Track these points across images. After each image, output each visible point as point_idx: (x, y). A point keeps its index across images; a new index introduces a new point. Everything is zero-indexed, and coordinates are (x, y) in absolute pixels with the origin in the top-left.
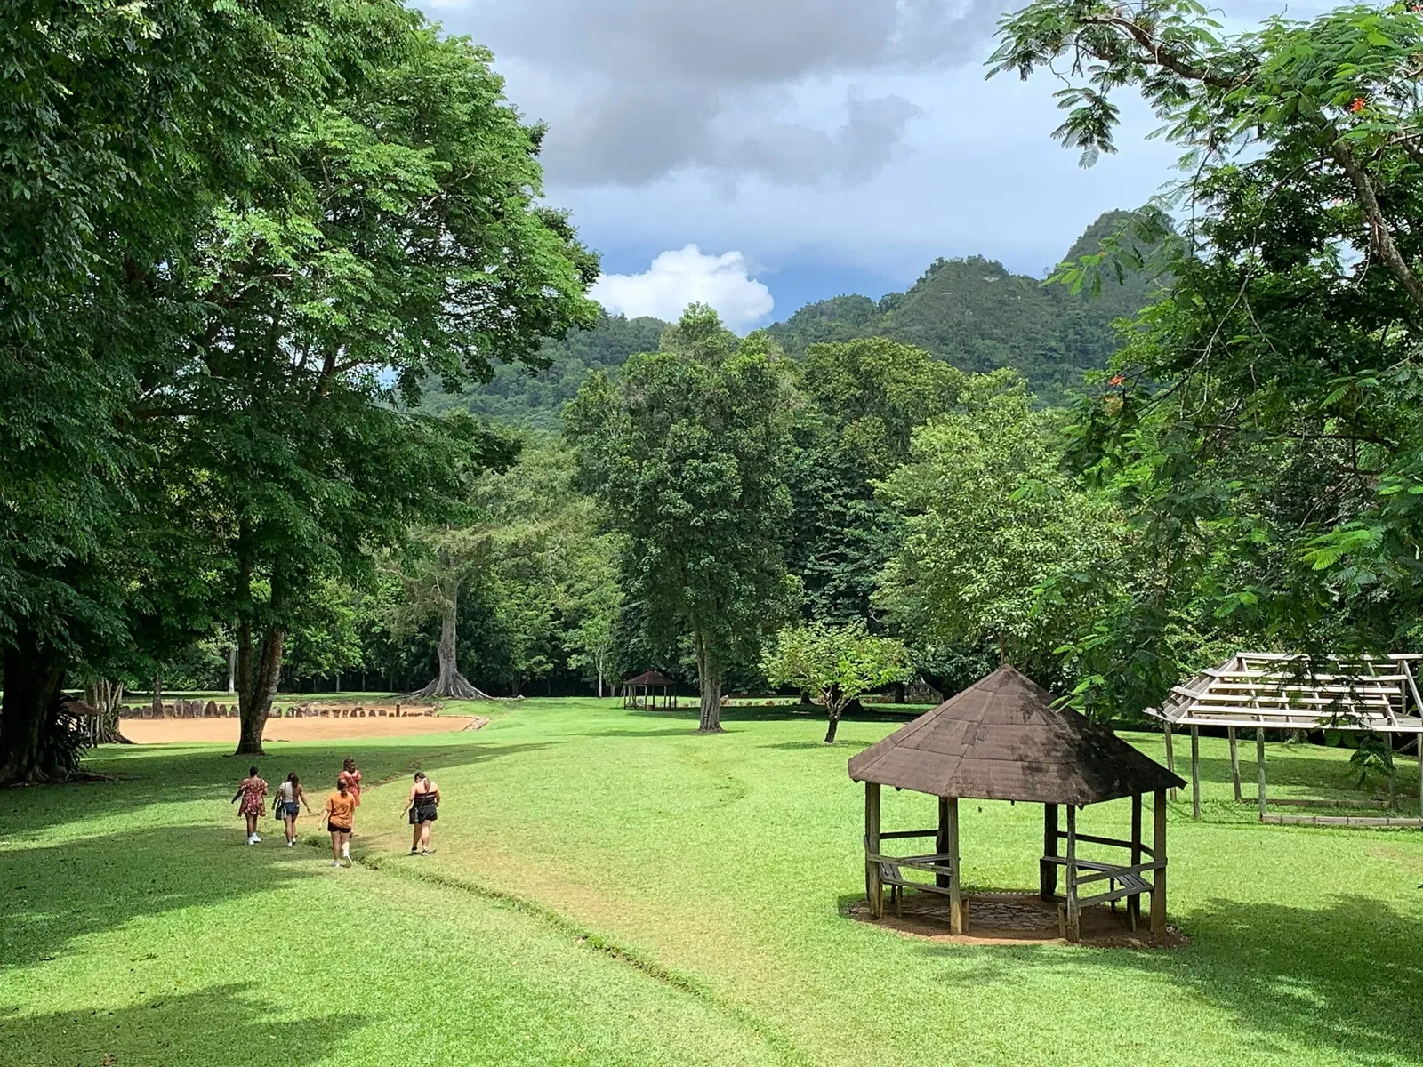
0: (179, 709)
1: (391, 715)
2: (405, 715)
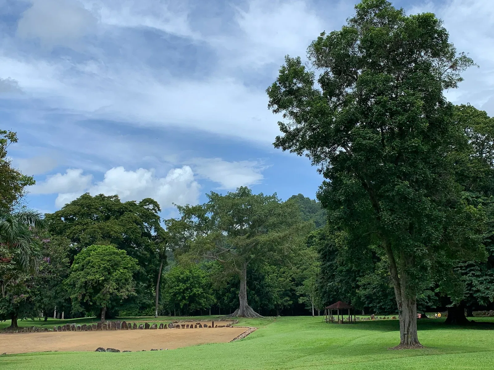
0: (109, 326)
1: (210, 327)
2: (216, 327)
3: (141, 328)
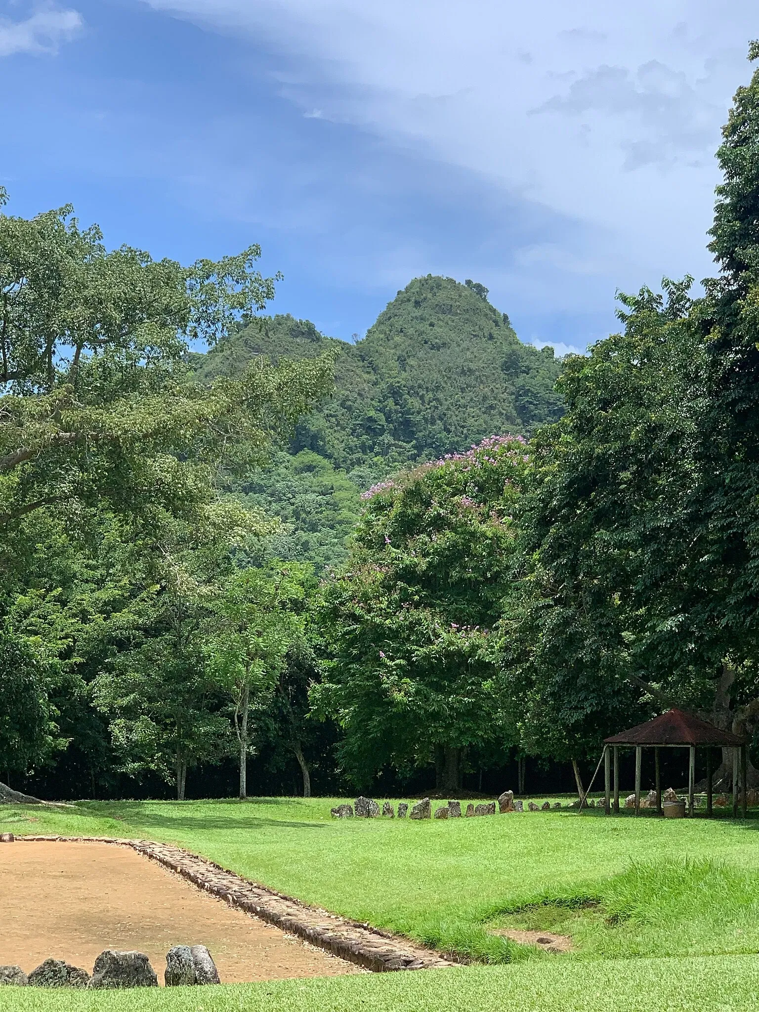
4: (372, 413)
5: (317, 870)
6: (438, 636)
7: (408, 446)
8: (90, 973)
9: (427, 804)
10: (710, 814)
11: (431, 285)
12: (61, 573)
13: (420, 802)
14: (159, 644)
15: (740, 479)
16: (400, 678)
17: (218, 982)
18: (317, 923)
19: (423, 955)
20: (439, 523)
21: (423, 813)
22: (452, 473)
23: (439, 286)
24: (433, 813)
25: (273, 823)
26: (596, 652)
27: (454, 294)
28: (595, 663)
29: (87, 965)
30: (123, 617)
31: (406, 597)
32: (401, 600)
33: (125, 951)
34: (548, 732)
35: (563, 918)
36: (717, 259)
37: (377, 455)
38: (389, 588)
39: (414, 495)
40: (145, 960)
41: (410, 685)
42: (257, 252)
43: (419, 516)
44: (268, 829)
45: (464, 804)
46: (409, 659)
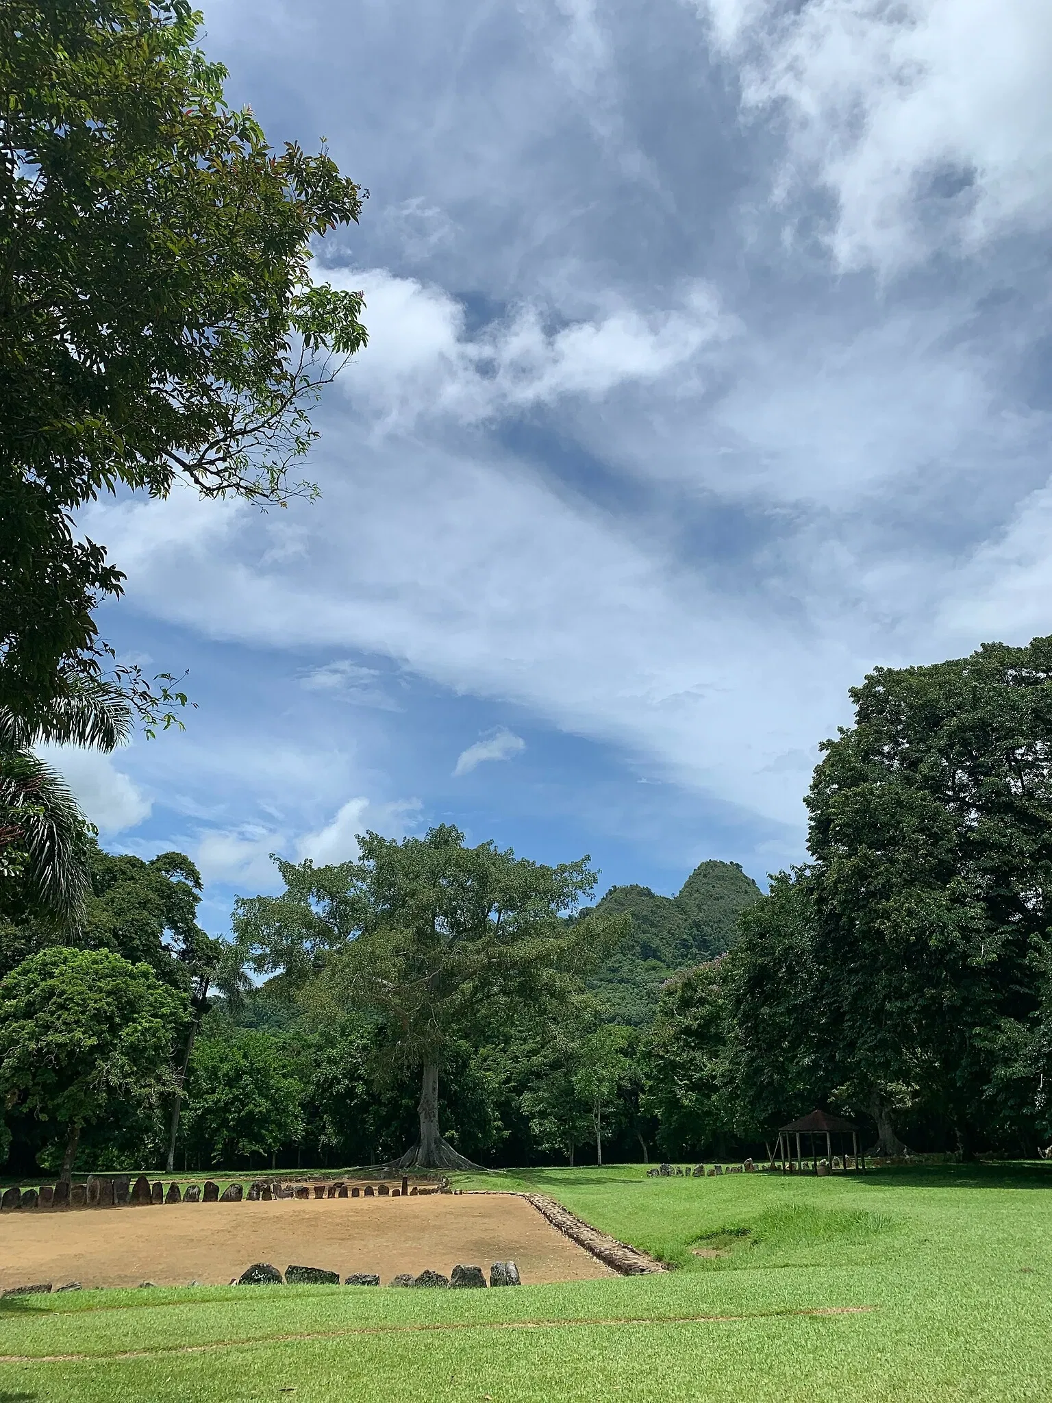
0: (93, 1191)
1: (396, 1193)
2: (414, 1193)
3: (192, 1198)
4: (685, 936)
5: (615, 1212)
6: (706, 1066)
7: (706, 954)
8: (449, 1279)
9: (702, 1167)
10: (845, 1173)
11: (711, 865)
12: (504, 1035)
13: (698, 1166)
14: (558, 1074)
15: (838, 975)
16: (687, 1092)
17: (520, 1284)
18: (603, 1245)
19: (652, 1266)
20: (702, 1001)
21: (700, 1173)
22: (707, 972)
23: (715, 866)
24: (706, 1173)
25: (614, 1181)
26: (771, 1076)
27: (724, 870)
28: (771, 1083)
29: (448, 1274)
30: (537, 1059)
31: (687, 1044)
32: (684, 1046)
33: (469, 1265)
34: (749, 1125)
35: (731, 1242)
36: (812, 855)
37: (689, 959)
38: (678, 1039)
39: (688, 985)
40: (480, 1270)
41: (693, 1095)
42: (588, 858)
43: (691, 997)
44: (609, 1184)
45: (724, 1166)
46: (690, 1080)
